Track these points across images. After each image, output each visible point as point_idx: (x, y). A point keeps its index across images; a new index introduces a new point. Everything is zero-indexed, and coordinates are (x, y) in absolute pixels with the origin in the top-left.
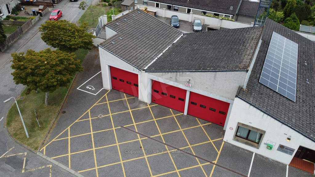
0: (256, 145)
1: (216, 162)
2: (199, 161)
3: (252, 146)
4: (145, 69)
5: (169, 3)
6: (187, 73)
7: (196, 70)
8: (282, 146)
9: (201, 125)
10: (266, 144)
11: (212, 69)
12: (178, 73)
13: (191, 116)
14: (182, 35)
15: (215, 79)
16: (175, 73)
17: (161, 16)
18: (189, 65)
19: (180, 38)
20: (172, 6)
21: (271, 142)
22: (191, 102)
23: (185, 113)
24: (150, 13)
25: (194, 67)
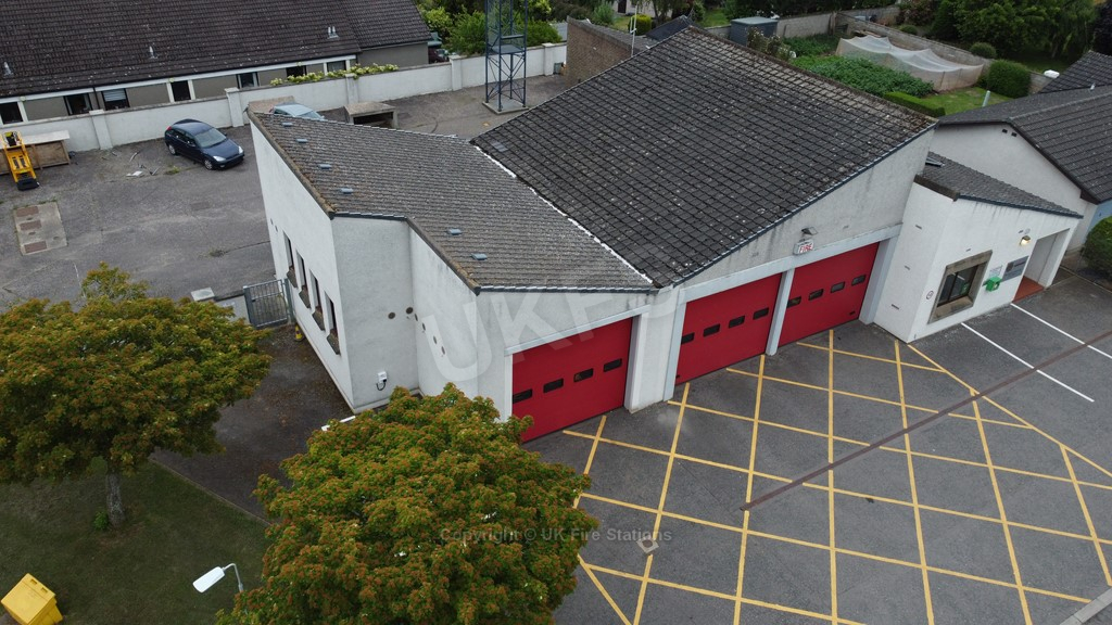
0: (965, 300)
1: (973, 392)
2: (962, 414)
4: (651, 281)
5: (74, 85)
6: (803, 212)
7: (819, 189)
8: (1010, 266)
9: (831, 350)
10: (986, 283)
11: (852, 164)
12: (778, 228)
13: (785, 347)
14: (478, 148)
15: (868, 189)
16: (770, 232)
17: (92, 151)
18: (764, 193)
19: (489, 157)
20: (95, 92)
21: (995, 270)
22: (790, 304)
23: (773, 348)
24: (40, 151)
25: (787, 187)
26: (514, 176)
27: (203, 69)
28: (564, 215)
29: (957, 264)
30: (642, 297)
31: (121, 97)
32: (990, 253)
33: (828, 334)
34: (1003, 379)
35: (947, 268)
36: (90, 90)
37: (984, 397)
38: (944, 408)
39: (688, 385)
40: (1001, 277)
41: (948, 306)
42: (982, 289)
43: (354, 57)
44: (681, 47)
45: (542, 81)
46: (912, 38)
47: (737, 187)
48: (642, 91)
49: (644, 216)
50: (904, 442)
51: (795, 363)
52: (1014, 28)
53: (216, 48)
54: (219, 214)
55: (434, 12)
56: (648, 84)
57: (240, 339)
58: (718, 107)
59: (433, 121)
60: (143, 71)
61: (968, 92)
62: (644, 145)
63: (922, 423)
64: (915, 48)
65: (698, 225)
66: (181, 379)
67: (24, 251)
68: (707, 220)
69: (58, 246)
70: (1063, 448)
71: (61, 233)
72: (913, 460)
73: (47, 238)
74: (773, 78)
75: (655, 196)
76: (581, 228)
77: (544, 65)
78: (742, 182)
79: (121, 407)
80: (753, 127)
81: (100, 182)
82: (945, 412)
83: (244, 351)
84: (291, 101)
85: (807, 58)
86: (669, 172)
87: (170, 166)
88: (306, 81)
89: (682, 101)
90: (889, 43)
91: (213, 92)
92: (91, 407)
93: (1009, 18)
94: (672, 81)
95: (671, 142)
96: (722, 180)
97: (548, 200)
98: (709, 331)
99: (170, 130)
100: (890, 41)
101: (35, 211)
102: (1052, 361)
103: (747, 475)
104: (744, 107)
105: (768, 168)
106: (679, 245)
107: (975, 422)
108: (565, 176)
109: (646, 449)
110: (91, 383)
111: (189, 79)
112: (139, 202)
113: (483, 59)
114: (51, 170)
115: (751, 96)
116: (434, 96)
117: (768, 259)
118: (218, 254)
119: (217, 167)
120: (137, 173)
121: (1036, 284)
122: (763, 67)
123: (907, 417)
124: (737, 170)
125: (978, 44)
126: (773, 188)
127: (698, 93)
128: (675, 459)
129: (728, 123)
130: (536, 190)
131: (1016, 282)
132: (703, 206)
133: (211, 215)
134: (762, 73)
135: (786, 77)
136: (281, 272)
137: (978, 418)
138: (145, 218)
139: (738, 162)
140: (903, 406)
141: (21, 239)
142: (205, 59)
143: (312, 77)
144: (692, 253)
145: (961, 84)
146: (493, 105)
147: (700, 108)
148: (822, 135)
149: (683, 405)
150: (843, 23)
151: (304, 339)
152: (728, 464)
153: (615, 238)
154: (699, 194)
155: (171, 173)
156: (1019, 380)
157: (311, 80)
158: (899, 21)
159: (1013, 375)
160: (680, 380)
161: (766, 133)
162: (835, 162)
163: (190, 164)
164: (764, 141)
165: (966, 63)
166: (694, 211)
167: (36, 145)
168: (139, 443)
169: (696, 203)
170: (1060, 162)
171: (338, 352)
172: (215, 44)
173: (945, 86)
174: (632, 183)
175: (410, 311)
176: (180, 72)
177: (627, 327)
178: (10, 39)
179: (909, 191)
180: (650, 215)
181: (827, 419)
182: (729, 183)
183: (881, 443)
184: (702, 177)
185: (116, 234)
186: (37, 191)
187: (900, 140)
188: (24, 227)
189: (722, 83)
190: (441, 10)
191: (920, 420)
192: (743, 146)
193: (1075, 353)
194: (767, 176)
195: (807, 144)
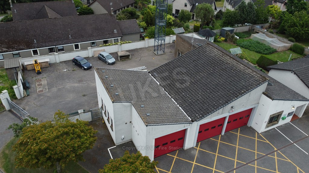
0: (276, 122)
1: (275, 149)
2: (271, 156)
3: (275, 124)
4: (191, 120)
5: (51, 45)
6: (231, 103)
7: (236, 97)
8: (289, 114)
9: (239, 134)
10: (282, 118)
11: (245, 90)
12: (224, 107)
13: (227, 133)
14: (150, 74)
15: (249, 96)
16: (222, 108)
17: (54, 63)
18: (222, 96)
19: (153, 77)
20: (56, 47)
21: (285, 115)
22: (228, 123)
23: (223, 133)
24: (42, 64)
25: (228, 95)
26: (159, 84)
27: (83, 41)
28: (171, 97)
29: (273, 115)
30: (188, 124)
31: (62, 48)
32: (283, 111)
33: (238, 129)
34: (284, 146)
35: (270, 116)
36: (55, 47)
37: (278, 151)
38: (267, 153)
39: (200, 143)
40: (286, 116)
41: (271, 124)
42: (281, 119)
43: (121, 38)
44: (204, 48)
45: (169, 45)
46: (272, 34)
47: (215, 94)
48: (193, 61)
49: (191, 100)
50: (255, 163)
51: (229, 138)
52: (301, 34)
53: (86, 35)
54: (85, 84)
55: (142, 23)
56: (195, 59)
57: (90, 133)
58: (212, 68)
59: (140, 57)
60: (68, 42)
61: (286, 52)
62: (192, 78)
63: (260, 158)
64: (272, 37)
65: (204, 104)
66: (76, 145)
67: (38, 92)
68: (206, 103)
69: (46, 91)
70: (298, 168)
71: (47, 87)
72: (257, 169)
73: (44, 89)
74: (228, 61)
75: (194, 94)
76: (175, 102)
77: (170, 40)
78: (217, 92)
79: (63, 154)
80: (221, 76)
81: (56, 73)
82: (267, 155)
83: (91, 136)
84: (104, 51)
85: (242, 39)
86: (198, 87)
87: (73, 68)
88: (108, 45)
89: (203, 66)
90: (265, 36)
91: (84, 48)
92: (56, 154)
93: (300, 31)
94: (201, 59)
95: (199, 78)
96: (211, 91)
97: (167, 92)
98: (206, 130)
99: (74, 59)
100: (266, 35)
101: (41, 80)
102: (298, 141)
103: (213, 170)
104: (219, 69)
105: (223, 89)
106: (199, 109)
107: (275, 158)
108: (172, 85)
109: (187, 161)
110: (56, 148)
111: (79, 43)
112: (66, 79)
113: (154, 39)
114: (45, 68)
115: (221, 66)
116: (141, 49)
117: (222, 114)
118: (84, 96)
119: (85, 69)
120: (65, 70)
121: (297, 116)
122: (225, 57)
123: (257, 156)
124: (216, 89)
125: (290, 38)
126: (224, 95)
127: (207, 63)
128: (195, 164)
129: (215, 74)
130: (164, 89)
131: (291, 117)
132: (206, 98)
133: (83, 84)
134: (225, 59)
135: (231, 61)
136: (100, 106)
137: (276, 157)
138: (67, 84)
139: (217, 86)
140: (256, 152)
141: (37, 89)
142: (83, 38)
143: (110, 44)
144: (202, 112)
145: (285, 49)
146: (156, 53)
147: (208, 68)
148: (238, 80)
149: (198, 148)
150: (253, 28)
151: (105, 122)
152: (208, 167)
153: (183, 106)
154: (205, 95)
155: (73, 70)
156: (289, 146)
157: (109, 45)
158: (269, 27)
159: (287, 145)
160: (198, 142)
161: (224, 78)
162: (241, 89)
163: (78, 68)
164: (223, 80)
165: (287, 43)
166: (203, 100)
167: (41, 63)
168: (66, 162)
169: (204, 97)
170: (306, 83)
171: (113, 131)
172: (86, 34)
173: (280, 50)
174: (188, 89)
175: (131, 122)
176: (77, 42)
177: (184, 132)
178: (36, 33)
179: (261, 96)
180: (192, 100)
181: (235, 155)
182: (213, 92)
183: (249, 163)
184: (206, 90)
185: (60, 88)
186: (41, 75)
187: (259, 84)
188: (38, 85)
189: (214, 61)
190: (144, 23)
191: (260, 157)
192: (218, 81)
193: (305, 139)
194: (223, 91)
195: (234, 83)
